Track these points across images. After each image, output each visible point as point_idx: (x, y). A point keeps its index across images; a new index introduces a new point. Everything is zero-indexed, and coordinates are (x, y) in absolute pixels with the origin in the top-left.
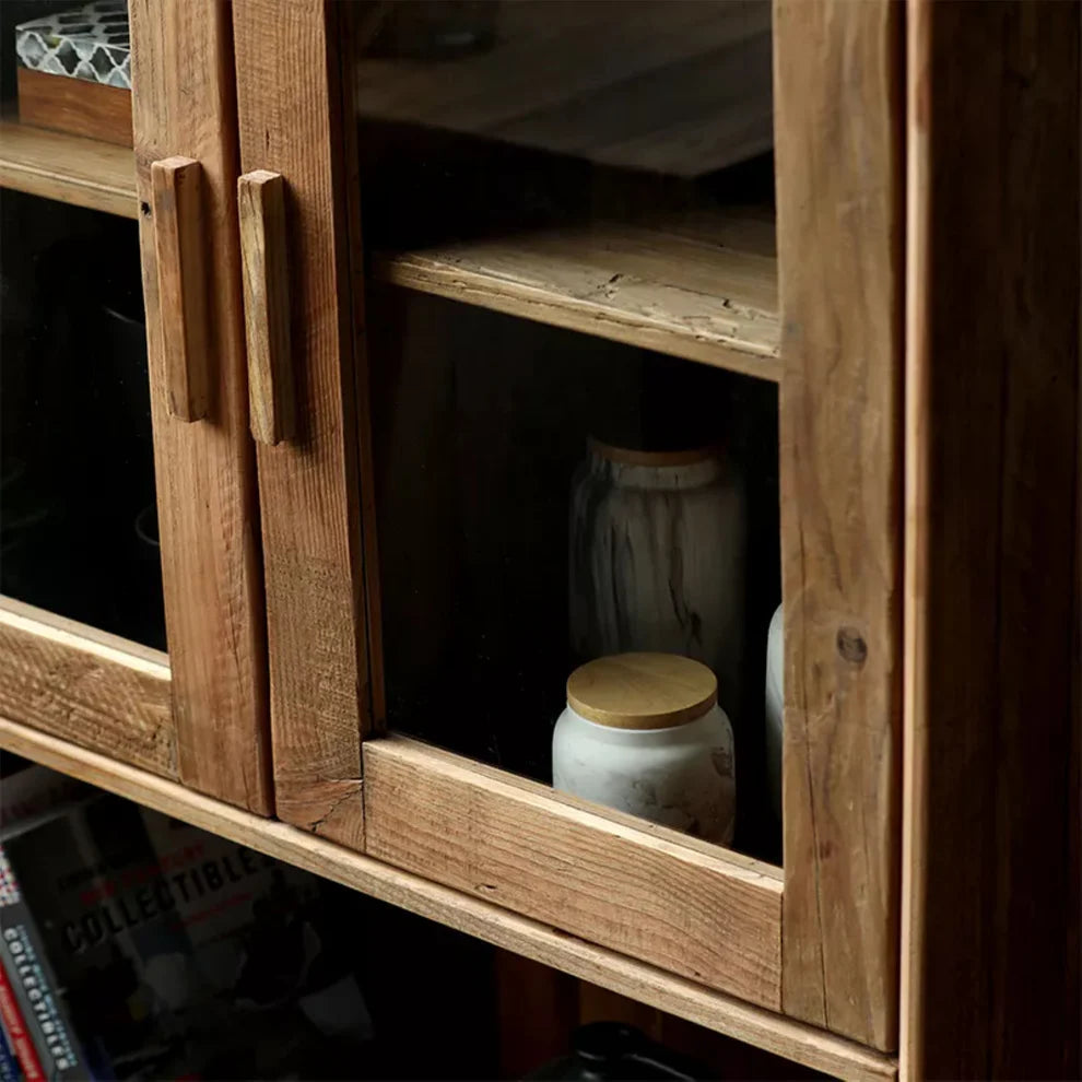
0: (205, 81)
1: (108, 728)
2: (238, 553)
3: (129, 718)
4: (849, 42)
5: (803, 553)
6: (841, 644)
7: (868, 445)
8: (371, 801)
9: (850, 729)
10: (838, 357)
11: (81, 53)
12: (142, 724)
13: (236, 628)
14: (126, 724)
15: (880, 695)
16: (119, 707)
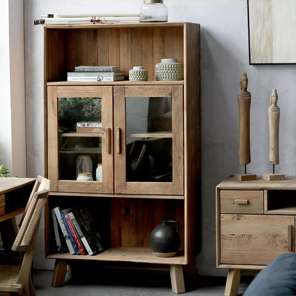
0: (111, 120)
1: (94, 190)
2: (112, 166)
3: (97, 188)
4: (179, 105)
5: (175, 150)
6: (178, 158)
7: (181, 139)
8: (127, 188)
9: (179, 165)
10: (178, 132)
11: (85, 124)
12: (98, 188)
13: (111, 174)
14: (96, 189)
15: (182, 161)
16: (95, 187)
